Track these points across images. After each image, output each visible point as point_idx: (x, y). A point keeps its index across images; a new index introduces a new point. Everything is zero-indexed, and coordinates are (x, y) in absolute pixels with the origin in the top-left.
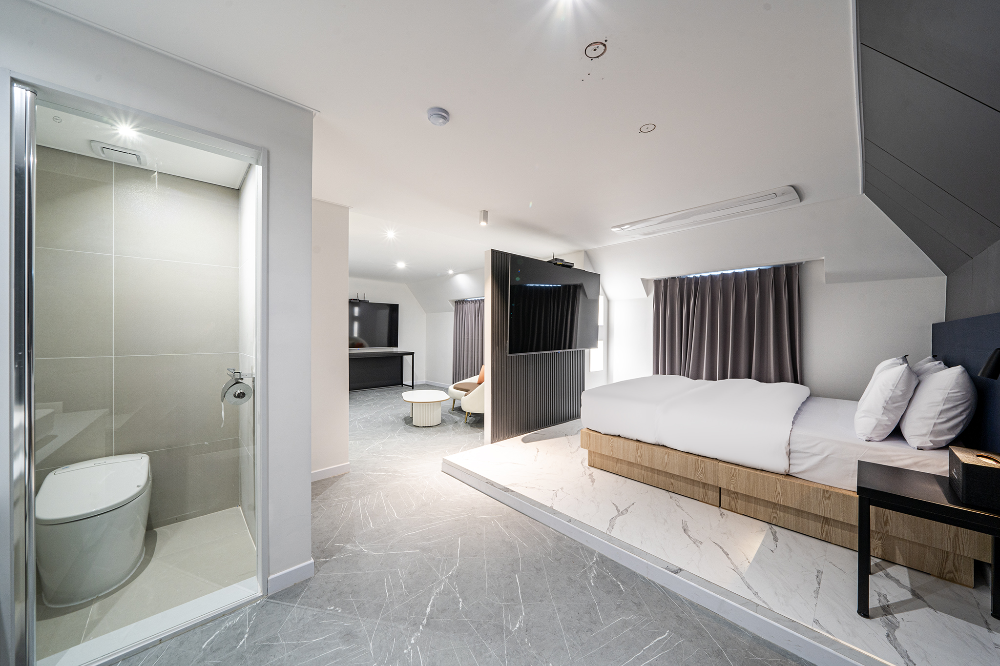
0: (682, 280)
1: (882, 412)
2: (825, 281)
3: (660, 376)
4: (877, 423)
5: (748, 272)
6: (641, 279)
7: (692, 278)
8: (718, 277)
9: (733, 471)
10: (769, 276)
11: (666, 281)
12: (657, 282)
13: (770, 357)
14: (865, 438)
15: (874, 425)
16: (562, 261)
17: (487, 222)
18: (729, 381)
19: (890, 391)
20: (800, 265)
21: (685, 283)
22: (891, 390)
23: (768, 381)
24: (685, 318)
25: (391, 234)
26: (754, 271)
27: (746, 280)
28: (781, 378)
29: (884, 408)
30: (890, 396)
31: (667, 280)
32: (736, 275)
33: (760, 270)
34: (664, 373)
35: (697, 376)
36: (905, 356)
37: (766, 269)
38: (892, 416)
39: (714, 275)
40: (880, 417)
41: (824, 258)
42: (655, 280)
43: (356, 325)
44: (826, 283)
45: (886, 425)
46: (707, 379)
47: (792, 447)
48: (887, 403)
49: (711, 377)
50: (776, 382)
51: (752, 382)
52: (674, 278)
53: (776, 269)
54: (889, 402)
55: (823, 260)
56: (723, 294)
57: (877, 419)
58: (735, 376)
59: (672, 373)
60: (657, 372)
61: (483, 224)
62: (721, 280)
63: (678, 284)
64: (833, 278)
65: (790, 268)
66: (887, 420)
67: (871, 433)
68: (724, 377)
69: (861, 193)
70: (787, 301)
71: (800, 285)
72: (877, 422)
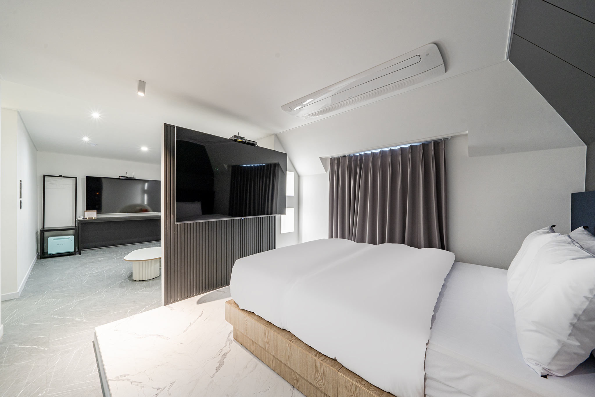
0: (350, 157)
1: (569, 332)
2: (468, 156)
3: (334, 239)
4: (561, 349)
5: (402, 148)
6: (320, 158)
7: (358, 156)
8: (378, 154)
9: (354, 388)
10: (420, 151)
11: (338, 159)
12: (332, 160)
13: (420, 224)
14: (539, 371)
15: (555, 351)
16: (242, 138)
17: (144, 93)
18: (386, 245)
19: (585, 300)
20: (446, 140)
21: (353, 160)
22: (587, 298)
23: (419, 247)
24: (352, 191)
25: (96, 115)
26: (407, 147)
27: (400, 155)
28: (430, 244)
29: (573, 325)
30: (584, 307)
31: (340, 158)
32: (392, 151)
33: (412, 146)
34: (337, 237)
35: (362, 240)
36: (552, 227)
37: (417, 146)
38: (586, 340)
39: (375, 153)
40: (564, 339)
41: (467, 132)
42: (330, 159)
43: (146, 196)
44: (469, 157)
45: (575, 353)
46: (370, 243)
47: (430, 373)
48: (579, 319)
49: (373, 242)
50: (425, 247)
51: (405, 246)
52: (345, 156)
53: (425, 145)
54: (583, 318)
55: (467, 135)
56: (382, 168)
57: (559, 341)
58: (392, 241)
59: (343, 237)
60: (331, 236)
61: (141, 94)
62: (380, 156)
63: (347, 161)
64: (475, 152)
65: (437, 144)
66: (578, 346)
67: (549, 364)
68: (383, 241)
69: (505, 59)
70: (435, 174)
71: (446, 158)
72: (560, 347)
